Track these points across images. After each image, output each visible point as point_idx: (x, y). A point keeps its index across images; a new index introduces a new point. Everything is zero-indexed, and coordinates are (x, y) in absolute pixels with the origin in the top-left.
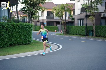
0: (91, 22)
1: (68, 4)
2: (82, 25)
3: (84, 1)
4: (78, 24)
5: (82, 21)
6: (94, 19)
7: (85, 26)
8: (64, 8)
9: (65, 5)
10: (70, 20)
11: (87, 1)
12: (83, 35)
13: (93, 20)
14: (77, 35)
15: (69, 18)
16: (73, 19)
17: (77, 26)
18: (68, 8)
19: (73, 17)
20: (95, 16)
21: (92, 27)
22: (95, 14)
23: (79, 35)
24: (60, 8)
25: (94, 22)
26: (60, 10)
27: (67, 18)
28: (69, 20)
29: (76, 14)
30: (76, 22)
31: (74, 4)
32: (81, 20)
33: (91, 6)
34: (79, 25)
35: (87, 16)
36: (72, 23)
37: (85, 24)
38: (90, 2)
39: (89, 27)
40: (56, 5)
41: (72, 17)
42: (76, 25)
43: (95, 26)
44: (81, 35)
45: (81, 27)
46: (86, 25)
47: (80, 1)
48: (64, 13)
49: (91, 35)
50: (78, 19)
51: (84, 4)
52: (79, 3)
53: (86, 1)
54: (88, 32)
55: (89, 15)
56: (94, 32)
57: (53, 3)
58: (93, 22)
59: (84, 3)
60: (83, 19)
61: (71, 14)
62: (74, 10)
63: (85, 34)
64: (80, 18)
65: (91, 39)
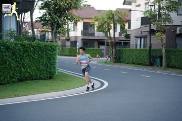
0: (158, 42)
1: (119, 11)
2: (142, 47)
3: (147, 6)
4: (136, 45)
5: (143, 39)
6: (164, 36)
7: (148, 48)
8: (113, 17)
9: (115, 11)
10: (123, 37)
11: (152, 6)
12: (144, 65)
13: (162, 39)
14: (134, 64)
15: (120, 34)
16: (128, 36)
17: (134, 48)
18: (120, 18)
19: (128, 33)
20: (165, 31)
21: (160, 51)
22: (166, 29)
23: (138, 64)
24: (105, 17)
25: (164, 42)
26: (106, 20)
27: (117, 35)
28: (121, 39)
29: (133, 27)
30: (133, 41)
31: (130, 11)
32: (141, 38)
33: (160, 15)
34: (138, 48)
35: (152, 32)
36: (127, 44)
37: (148, 45)
38: (157, 7)
39: (155, 50)
40: (99, 11)
41: (126, 32)
42: (132, 47)
43: (165, 50)
44: (140, 64)
45: (142, 50)
46: (150, 47)
47: (139, 5)
48: (112, 25)
49: (158, 64)
50: (137, 37)
51: (148, 11)
52: (138, 9)
53: (150, 6)
54: (152, 59)
55: (155, 30)
56: (164, 60)
57: (93, 8)
58: (162, 42)
59: (147, 9)
60: (145, 37)
61: (124, 28)
62: (129, 22)
63: (147, 62)
64: (139, 34)
65: (158, 71)
